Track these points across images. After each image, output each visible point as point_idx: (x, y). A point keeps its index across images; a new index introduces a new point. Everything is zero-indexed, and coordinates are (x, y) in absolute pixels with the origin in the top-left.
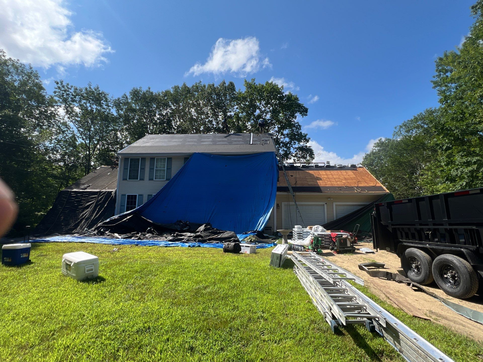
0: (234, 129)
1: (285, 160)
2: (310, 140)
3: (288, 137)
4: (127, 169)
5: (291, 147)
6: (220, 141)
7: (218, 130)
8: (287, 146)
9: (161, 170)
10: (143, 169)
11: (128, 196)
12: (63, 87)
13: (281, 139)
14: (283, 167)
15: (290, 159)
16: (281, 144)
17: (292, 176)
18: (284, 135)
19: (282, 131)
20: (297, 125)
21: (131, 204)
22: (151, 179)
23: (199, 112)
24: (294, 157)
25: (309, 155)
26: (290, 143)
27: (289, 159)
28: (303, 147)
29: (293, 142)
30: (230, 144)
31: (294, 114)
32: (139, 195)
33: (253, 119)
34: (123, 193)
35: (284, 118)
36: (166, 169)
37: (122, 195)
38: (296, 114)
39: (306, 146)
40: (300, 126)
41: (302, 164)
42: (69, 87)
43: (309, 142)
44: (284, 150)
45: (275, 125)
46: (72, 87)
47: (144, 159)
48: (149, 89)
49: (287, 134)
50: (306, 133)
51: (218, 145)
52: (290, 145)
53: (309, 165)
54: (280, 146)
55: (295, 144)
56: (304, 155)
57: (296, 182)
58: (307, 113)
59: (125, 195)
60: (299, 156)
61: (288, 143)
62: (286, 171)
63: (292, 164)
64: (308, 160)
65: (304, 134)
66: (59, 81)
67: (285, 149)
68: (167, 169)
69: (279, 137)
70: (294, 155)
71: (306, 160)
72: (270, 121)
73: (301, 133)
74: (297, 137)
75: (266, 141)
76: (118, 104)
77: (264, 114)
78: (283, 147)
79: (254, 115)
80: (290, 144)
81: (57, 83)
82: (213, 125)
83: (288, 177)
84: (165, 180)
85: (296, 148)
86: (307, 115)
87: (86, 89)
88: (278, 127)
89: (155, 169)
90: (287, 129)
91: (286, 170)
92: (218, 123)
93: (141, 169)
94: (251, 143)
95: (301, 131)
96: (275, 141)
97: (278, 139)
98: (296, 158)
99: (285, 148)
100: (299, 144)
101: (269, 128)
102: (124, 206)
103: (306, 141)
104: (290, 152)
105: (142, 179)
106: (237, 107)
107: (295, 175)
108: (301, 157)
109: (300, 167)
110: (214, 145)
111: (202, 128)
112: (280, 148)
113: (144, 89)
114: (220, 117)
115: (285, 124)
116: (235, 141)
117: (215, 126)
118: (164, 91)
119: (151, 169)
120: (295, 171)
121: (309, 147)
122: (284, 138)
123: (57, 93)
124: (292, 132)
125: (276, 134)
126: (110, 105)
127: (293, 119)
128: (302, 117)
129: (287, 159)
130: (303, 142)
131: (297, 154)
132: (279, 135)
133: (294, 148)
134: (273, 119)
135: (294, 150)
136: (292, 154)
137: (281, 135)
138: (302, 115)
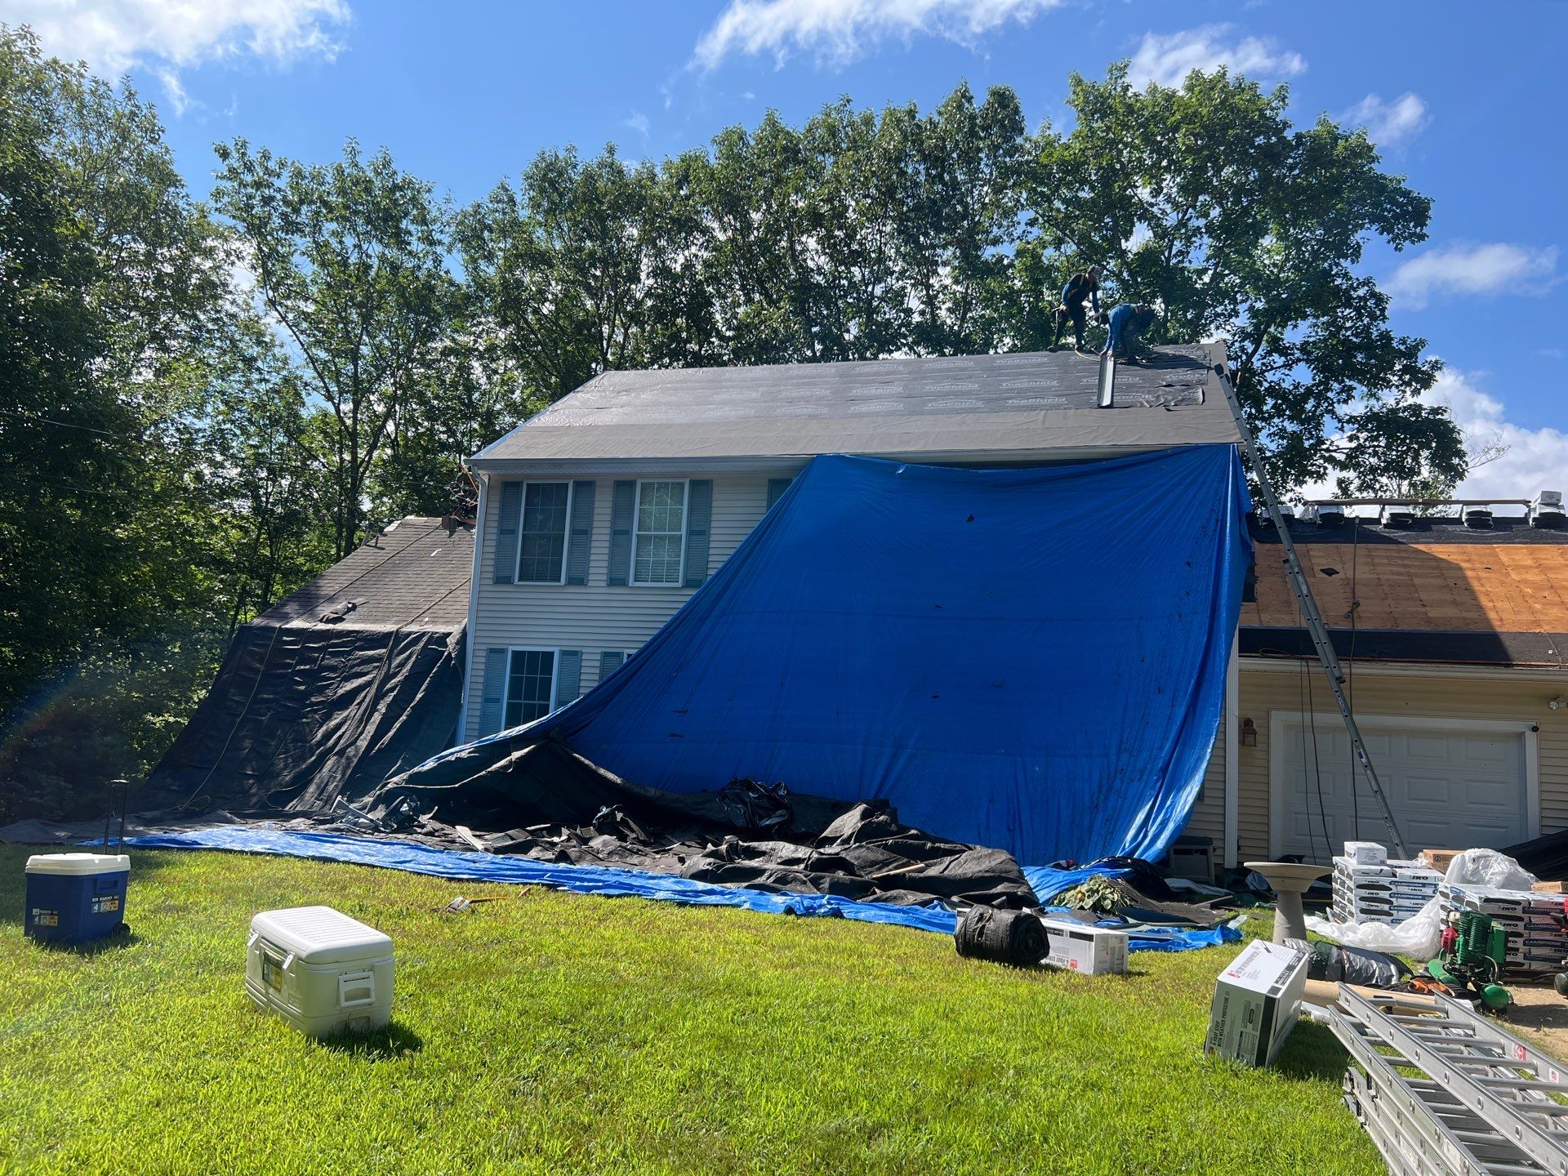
0: (1012, 327)
1: (1290, 485)
2: (1438, 375)
3: (1307, 361)
4: (513, 532)
5: (1327, 418)
6: (945, 395)
7: (932, 336)
8: (1303, 410)
9: (662, 538)
10: (583, 533)
11: (518, 656)
12: (249, 168)
13: (1269, 376)
14: (1279, 523)
15: (1320, 476)
16: (1270, 402)
17: (1330, 572)
18: (1284, 351)
19: (1272, 329)
20: (1361, 292)
21: (531, 697)
22: (616, 581)
23: (844, 254)
24: (1343, 466)
25: (1432, 459)
26: (1318, 393)
27: (1310, 481)
28: (1394, 411)
29: (1336, 386)
30: (992, 411)
31: (1346, 235)
32: (564, 653)
33: (1118, 276)
34: (497, 643)
35: (1287, 260)
36: (683, 532)
37: (492, 651)
38: (1357, 237)
39: (1416, 409)
40: (1380, 299)
41: (1389, 510)
42: (272, 165)
43: (1434, 385)
44: (1283, 430)
45: (1234, 301)
46: (282, 165)
47: (585, 486)
48: (611, 151)
49: (1304, 348)
50: (1413, 337)
51: (932, 413)
52: (1316, 407)
53: (1431, 511)
54: (1260, 411)
55: (1350, 397)
56: (1402, 456)
57: (1356, 604)
58: (1423, 225)
59: (503, 651)
60: (1374, 461)
61: (1309, 392)
62: (1300, 547)
63: (1334, 510)
64: (1425, 485)
65: (1403, 341)
66: (231, 147)
67: (1291, 427)
68: (691, 533)
69: (1257, 363)
70: (1341, 457)
71: (1412, 485)
72: (1206, 279)
73: (1386, 337)
74: (1360, 357)
75: (1187, 385)
76: (472, 237)
77: (1178, 245)
78: (1279, 413)
79: (1122, 254)
80: (1320, 397)
81: (225, 155)
82: (909, 312)
83: (1310, 580)
84: (680, 585)
85: (1352, 420)
86: (1422, 237)
87: (340, 171)
88: (1251, 308)
89: (635, 531)
90: (1305, 317)
91: (1296, 539)
92: (930, 301)
93: (574, 532)
94: (1106, 401)
95: (1383, 327)
96: (1234, 384)
97: (1253, 373)
98: (1351, 474)
99: (1291, 418)
100: (1373, 395)
101: (1199, 316)
102: (498, 701)
103: (1414, 378)
104: (1320, 441)
105: (578, 580)
106: (1031, 214)
107: (1350, 566)
108: (1386, 470)
109: (1377, 521)
110: (911, 413)
111: (853, 331)
112: (1263, 419)
113: (588, 156)
114: (941, 270)
115: (1293, 289)
116: (1022, 393)
117: (916, 318)
118: (677, 161)
119: (619, 534)
120: (1347, 548)
121: (1435, 411)
123: (226, 199)
124: (1332, 335)
125: (1242, 349)
126: (437, 236)
127: (1337, 265)
128: (1396, 249)
129: (1300, 482)
130: (1397, 387)
131: (1360, 449)
132: (1255, 351)
133: (1340, 421)
134: (1226, 266)
135: (1342, 429)
136: (1327, 450)
137: (1269, 353)
138: (1393, 240)
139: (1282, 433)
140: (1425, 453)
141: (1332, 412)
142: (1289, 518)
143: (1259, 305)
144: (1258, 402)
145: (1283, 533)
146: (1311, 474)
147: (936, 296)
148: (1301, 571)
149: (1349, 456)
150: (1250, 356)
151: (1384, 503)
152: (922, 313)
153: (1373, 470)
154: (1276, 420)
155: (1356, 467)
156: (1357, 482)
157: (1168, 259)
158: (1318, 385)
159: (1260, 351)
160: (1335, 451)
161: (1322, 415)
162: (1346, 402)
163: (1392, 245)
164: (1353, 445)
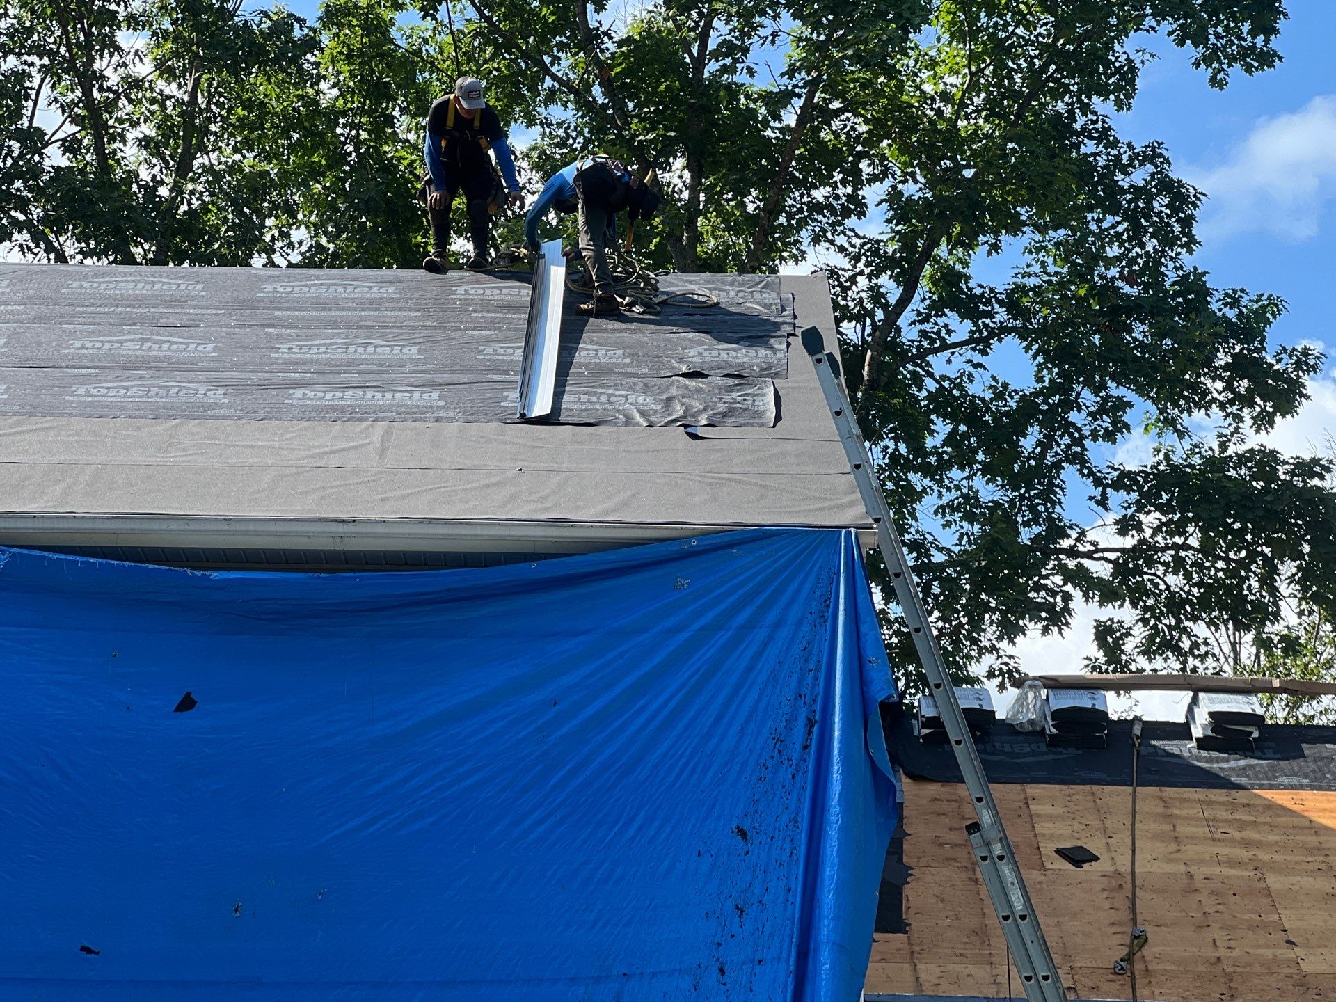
0: (315, 202)
1: (989, 634)
2: (1310, 384)
3: (1022, 334)
5: (1070, 473)
6: (125, 367)
8: (1016, 452)
13: (938, 363)
14: (956, 731)
15: (1056, 618)
16: (942, 428)
17: (1078, 857)
18: (970, 306)
19: (942, 251)
20: (1140, 176)
24: (1108, 594)
25: (1305, 579)
26: (1049, 410)
27: (1034, 629)
28: (1216, 464)
29: (1088, 397)
30: (251, 415)
31: (1102, 40)
33: (580, 93)
35: (973, 87)
38: (1128, 47)
39: (1266, 461)
40: (1180, 197)
41: (1210, 703)
43: (1304, 407)
44: (971, 498)
45: (854, 176)
49: (1014, 300)
50: (1254, 288)
51: (88, 411)
52: (1046, 444)
53: (1306, 709)
54: (917, 448)
55: (1120, 427)
56: (1237, 572)
57: (1140, 940)
58: (1270, 30)
60: (1175, 581)
61: (1028, 409)
62: (1000, 791)
63: (1082, 700)
64: (1291, 646)
65: (1233, 300)
67: (989, 492)
69: (909, 333)
70: (1101, 570)
71: (1263, 644)
73: (1194, 286)
74: (1139, 331)
75: (739, 377)
78: (964, 459)
79: (589, 39)
80: (1054, 422)
82: (34, 139)
83: (1032, 876)
85: (1125, 480)
86: (1267, 59)
88: (894, 197)
90: (1015, 227)
91: (995, 772)
94: (542, 406)
95: (1187, 260)
96: (853, 383)
97: (900, 354)
98: (1126, 614)
99: (989, 471)
100: (1171, 423)
101: (772, 208)
103: (1259, 388)
104: (1056, 531)
107: (1124, 839)
108: (1204, 604)
109: (1182, 731)
112: (927, 470)
115: (989, 159)
116: (329, 373)
117: (55, 158)
120: (1116, 796)
121: (1308, 468)
122: (980, 342)
124: (1079, 274)
125: (876, 295)
127: (1086, 109)
128: (1213, 80)
129: (1010, 630)
130: (1222, 406)
131: (1144, 553)
132: (904, 301)
133: (1098, 482)
134: (833, 90)
135: (1103, 502)
136: (1072, 552)
137: (937, 308)
138: (1207, 60)
139: (968, 506)
140: (1288, 568)
141: (1080, 460)
142: (980, 720)
143: (910, 190)
144: (913, 429)
145: (965, 755)
146: (1033, 610)
147: (111, 106)
148: (1010, 854)
149: (1120, 569)
150: (894, 312)
151: (1196, 686)
152: (71, 146)
153: (1175, 604)
154: (955, 474)
155: (1137, 595)
156: (1140, 633)
157: (699, 63)
158: (1045, 393)
159: (917, 304)
160: (1089, 555)
161: (1058, 466)
162: (1110, 436)
163: (1205, 72)
164: (1129, 542)
